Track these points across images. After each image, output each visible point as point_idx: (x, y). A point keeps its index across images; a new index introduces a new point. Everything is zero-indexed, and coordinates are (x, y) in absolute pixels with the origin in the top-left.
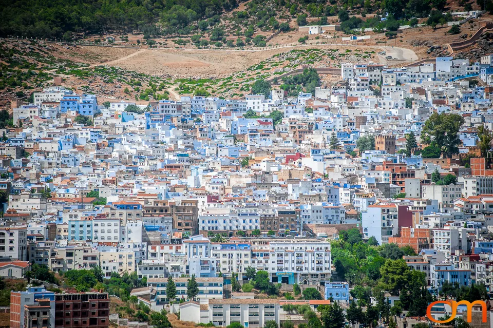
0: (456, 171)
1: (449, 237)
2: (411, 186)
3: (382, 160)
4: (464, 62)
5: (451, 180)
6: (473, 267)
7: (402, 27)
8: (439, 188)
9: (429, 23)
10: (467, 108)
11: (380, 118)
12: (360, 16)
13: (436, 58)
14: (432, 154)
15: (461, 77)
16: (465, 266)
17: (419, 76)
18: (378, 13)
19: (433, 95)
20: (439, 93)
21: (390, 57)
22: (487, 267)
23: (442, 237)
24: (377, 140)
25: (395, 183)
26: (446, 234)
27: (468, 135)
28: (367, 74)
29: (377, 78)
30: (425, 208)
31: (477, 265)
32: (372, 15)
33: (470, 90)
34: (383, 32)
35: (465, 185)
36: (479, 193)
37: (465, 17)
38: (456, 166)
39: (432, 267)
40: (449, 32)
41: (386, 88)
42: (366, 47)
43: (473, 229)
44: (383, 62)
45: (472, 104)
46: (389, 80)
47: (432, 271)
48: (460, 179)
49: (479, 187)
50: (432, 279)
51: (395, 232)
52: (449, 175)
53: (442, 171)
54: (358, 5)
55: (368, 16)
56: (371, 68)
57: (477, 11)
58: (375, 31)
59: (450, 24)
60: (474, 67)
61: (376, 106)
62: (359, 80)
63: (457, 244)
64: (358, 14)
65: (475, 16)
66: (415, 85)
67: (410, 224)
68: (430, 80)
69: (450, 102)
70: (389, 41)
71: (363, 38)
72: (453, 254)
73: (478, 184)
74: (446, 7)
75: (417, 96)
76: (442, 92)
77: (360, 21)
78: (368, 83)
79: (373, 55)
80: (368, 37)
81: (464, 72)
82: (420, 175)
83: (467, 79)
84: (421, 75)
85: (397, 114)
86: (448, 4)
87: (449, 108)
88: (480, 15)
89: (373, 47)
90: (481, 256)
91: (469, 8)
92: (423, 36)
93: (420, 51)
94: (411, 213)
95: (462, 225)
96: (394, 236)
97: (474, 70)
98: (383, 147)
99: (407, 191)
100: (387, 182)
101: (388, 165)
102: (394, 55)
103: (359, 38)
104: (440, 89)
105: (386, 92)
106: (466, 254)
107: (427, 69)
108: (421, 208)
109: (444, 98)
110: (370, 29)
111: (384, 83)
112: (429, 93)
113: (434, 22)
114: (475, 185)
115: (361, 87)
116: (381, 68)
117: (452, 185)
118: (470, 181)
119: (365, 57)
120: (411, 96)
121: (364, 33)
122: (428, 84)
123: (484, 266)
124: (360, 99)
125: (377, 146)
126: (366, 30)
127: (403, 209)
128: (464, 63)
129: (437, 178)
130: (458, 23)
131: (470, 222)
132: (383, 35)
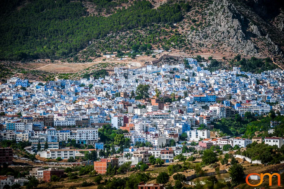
0: (146, 104)
1: (140, 126)
2: (130, 109)
3: (121, 100)
4: (156, 67)
5: (144, 107)
6: (147, 136)
7: (137, 55)
8: (139, 110)
9: (146, 54)
10: (156, 82)
11: (126, 86)
12: (124, 52)
13: (147, 66)
14: (139, 98)
15: (154, 72)
16: (144, 136)
17: (141, 72)
18: (130, 51)
19: (145, 78)
20: (147, 78)
21: (132, 65)
22: (151, 136)
23: (137, 126)
24: (121, 94)
25: (124, 108)
26: (139, 125)
27: (155, 92)
28: (123, 71)
29: (126, 72)
30: (133, 117)
31: (148, 136)
32: (128, 51)
33: (157, 76)
34: (131, 57)
35: (149, 108)
36: (153, 111)
37: (158, 52)
38: (146, 102)
39: (133, 136)
40: (152, 57)
41: (129, 76)
42: (125, 62)
43: (148, 123)
44: (129, 66)
45: (157, 81)
46: (130, 73)
47: (133, 138)
48: (147, 107)
49: (153, 109)
50: (133, 141)
51: (122, 125)
52: (144, 105)
53: (141, 104)
54: (124, 48)
55: (127, 52)
56: (124, 69)
57: (162, 50)
58: (128, 57)
59: (153, 54)
60: (159, 69)
61: (125, 82)
62: (120, 73)
63: (142, 128)
64: (124, 51)
65: (161, 52)
66: (139, 75)
67: (128, 122)
68: (144, 73)
69: (150, 80)
70: (133, 60)
71: (124, 59)
72: (141, 132)
73: (153, 108)
74: (152, 49)
75: (140, 79)
76: (148, 77)
77: (124, 53)
78: (123, 74)
79: (126, 65)
80: (126, 59)
81: (155, 70)
82: (134, 105)
83: (156, 73)
84: (142, 71)
85: (132, 85)
86: (153, 48)
87: (150, 83)
88: (163, 52)
89: (127, 62)
90: (150, 132)
91: (160, 49)
92: (144, 58)
93: (142, 63)
94: (128, 118)
95: (145, 122)
96: (122, 126)
97: (159, 70)
98: (123, 96)
99: (129, 111)
100: (122, 108)
101: (123, 102)
102: (133, 65)
103: (123, 59)
104: (147, 76)
105: (129, 77)
106: (145, 132)
107: (144, 69)
108: (131, 117)
109: (149, 79)
110: (127, 56)
111: (129, 74)
112: (144, 78)
113: (148, 54)
114: (152, 108)
115: (121, 75)
116: (128, 69)
117: (144, 109)
118: (150, 107)
119: (123, 65)
120: (138, 78)
121: (125, 57)
122: (144, 75)
123: (150, 136)
124: (120, 80)
125: (121, 96)
126: (125, 56)
127: (125, 117)
128: (156, 68)
129: (139, 106)
130: (155, 54)
131: (147, 121)
132: (131, 58)
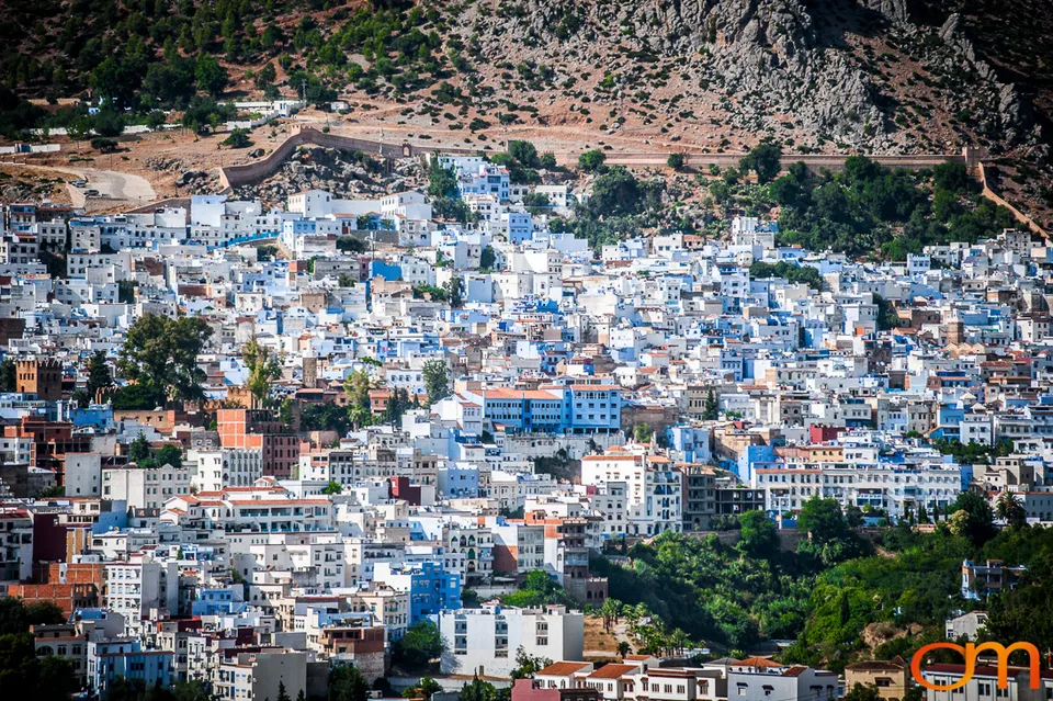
0: (185, 438)
1: (139, 581)
2: (78, 469)
3: (22, 414)
4: (251, 209)
5: (173, 457)
6: (182, 644)
7: (129, 130)
8: (138, 476)
9: (187, 122)
10: (248, 304)
11: (55, 322)
12: (44, 102)
13: (194, 198)
14: (139, 402)
15: (240, 240)
16: (167, 641)
17: (153, 234)
18: (85, 98)
19: (179, 275)
20: (190, 272)
21: (94, 193)
22: (209, 643)
23: (124, 581)
24: (21, 370)
25: (41, 464)
26: (133, 574)
27: (240, 362)
28: (35, 228)
29: (57, 235)
30: (96, 518)
31: (191, 640)
32: (71, 101)
33: (258, 266)
34: (89, 137)
35: (200, 468)
36: (227, 483)
37: (264, 112)
38: (186, 428)
39: (91, 646)
40: (227, 143)
41: (77, 258)
42: (46, 168)
43: (195, 563)
44: (78, 199)
45: (259, 297)
46: (85, 242)
47: (91, 656)
48: (192, 455)
49: (228, 471)
50: (89, 673)
51: (25, 571)
52: (168, 446)
53: (151, 437)
54: (41, 78)
55: (62, 102)
56: (44, 215)
57: (290, 103)
58: (72, 136)
59: (231, 125)
60: (270, 217)
61: (50, 297)
62: (16, 239)
63: (154, 594)
64: (41, 97)
65: (284, 112)
66: (142, 255)
67: (62, 555)
68: (175, 242)
69: (211, 289)
70: (101, 158)
71: (45, 149)
72: (145, 617)
73: (225, 465)
74: (227, 90)
75: (145, 277)
76: (198, 271)
77: (40, 111)
78: (36, 246)
79: (58, 186)
80: (56, 147)
81: (247, 226)
82: (108, 446)
83: (252, 244)
84: (158, 232)
85: (95, 316)
86: (233, 84)
87: (212, 304)
88: (294, 111)
89: (61, 169)
90: (205, 619)
91: (275, 95)
92: (173, 149)
93: (162, 181)
94: (63, 530)
95: (173, 554)
96: (22, 582)
97: (270, 226)
98: (31, 386)
99: (70, 483)
100: (24, 462)
101: (32, 425)
102: (103, 187)
103: (35, 149)
104: (196, 263)
105: (77, 266)
106: (173, 618)
107: (173, 219)
108: (87, 519)
109: (203, 281)
110: (62, 131)
111: (74, 247)
112: (172, 271)
113: (201, 122)
114: (219, 467)
115: (19, 255)
116: (66, 213)
117: (168, 469)
118: (209, 457)
119: (39, 191)
120: (133, 276)
121: (47, 140)
122: (173, 252)
123: (203, 641)
124: (14, 282)
125: (20, 383)
126: (52, 132)
127: (45, 524)
128: (249, 210)
129: (141, 454)
130: (247, 125)
131: (191, 549)
132: (85, 145)
